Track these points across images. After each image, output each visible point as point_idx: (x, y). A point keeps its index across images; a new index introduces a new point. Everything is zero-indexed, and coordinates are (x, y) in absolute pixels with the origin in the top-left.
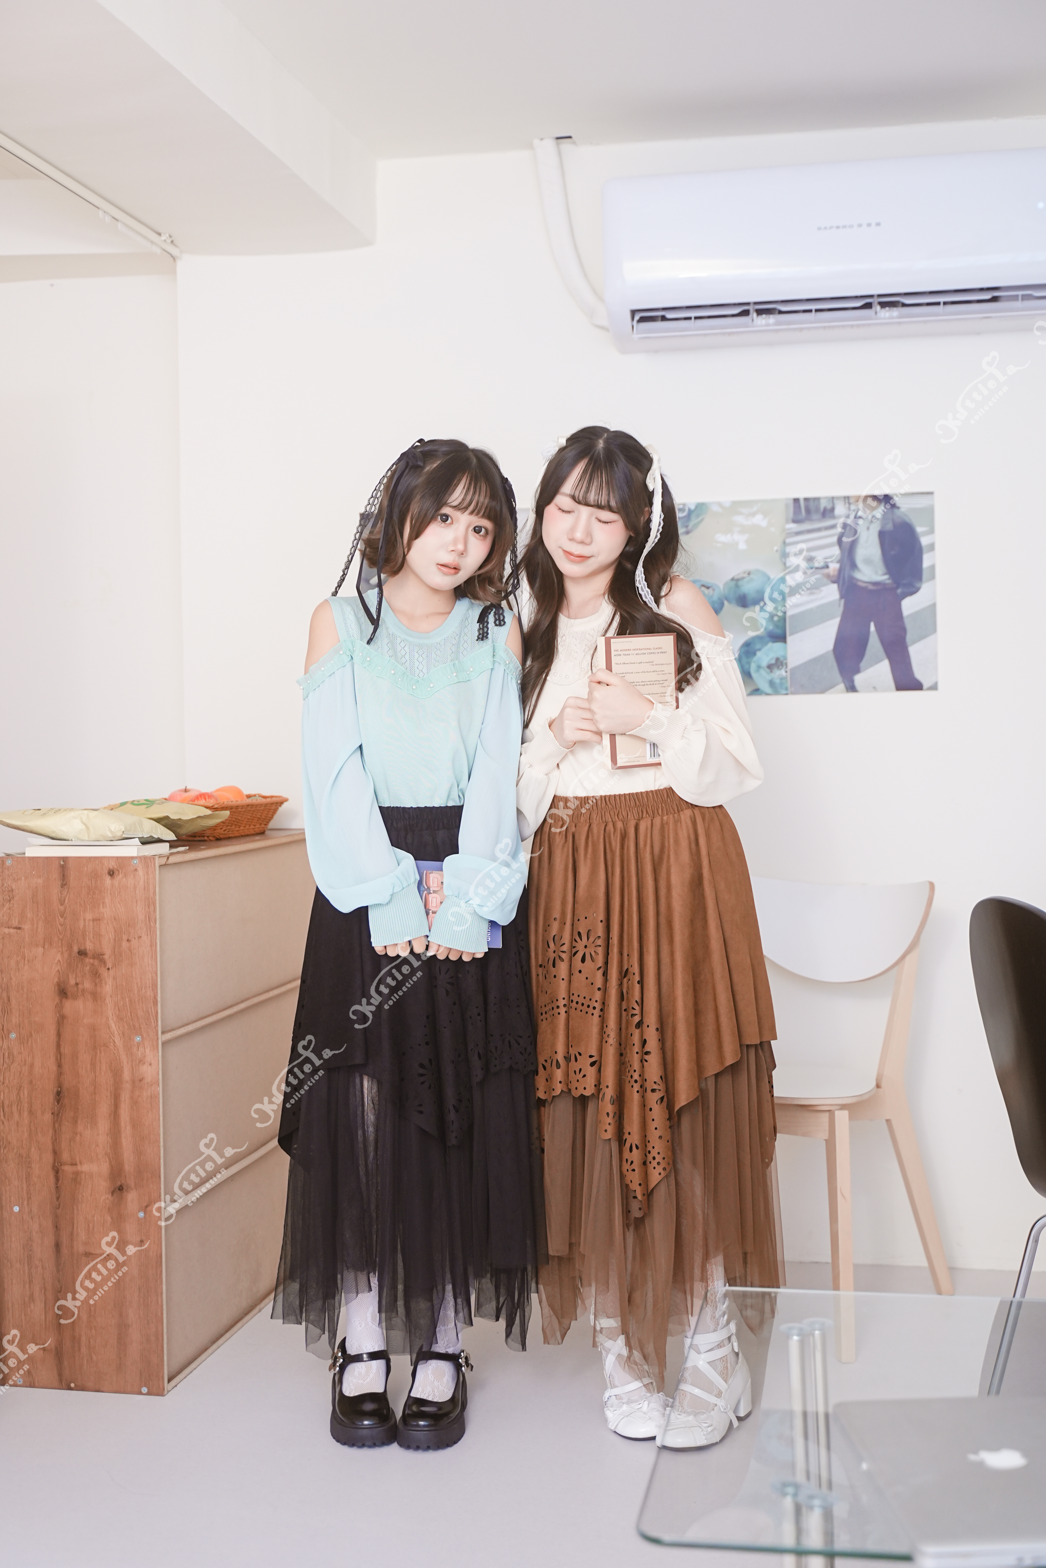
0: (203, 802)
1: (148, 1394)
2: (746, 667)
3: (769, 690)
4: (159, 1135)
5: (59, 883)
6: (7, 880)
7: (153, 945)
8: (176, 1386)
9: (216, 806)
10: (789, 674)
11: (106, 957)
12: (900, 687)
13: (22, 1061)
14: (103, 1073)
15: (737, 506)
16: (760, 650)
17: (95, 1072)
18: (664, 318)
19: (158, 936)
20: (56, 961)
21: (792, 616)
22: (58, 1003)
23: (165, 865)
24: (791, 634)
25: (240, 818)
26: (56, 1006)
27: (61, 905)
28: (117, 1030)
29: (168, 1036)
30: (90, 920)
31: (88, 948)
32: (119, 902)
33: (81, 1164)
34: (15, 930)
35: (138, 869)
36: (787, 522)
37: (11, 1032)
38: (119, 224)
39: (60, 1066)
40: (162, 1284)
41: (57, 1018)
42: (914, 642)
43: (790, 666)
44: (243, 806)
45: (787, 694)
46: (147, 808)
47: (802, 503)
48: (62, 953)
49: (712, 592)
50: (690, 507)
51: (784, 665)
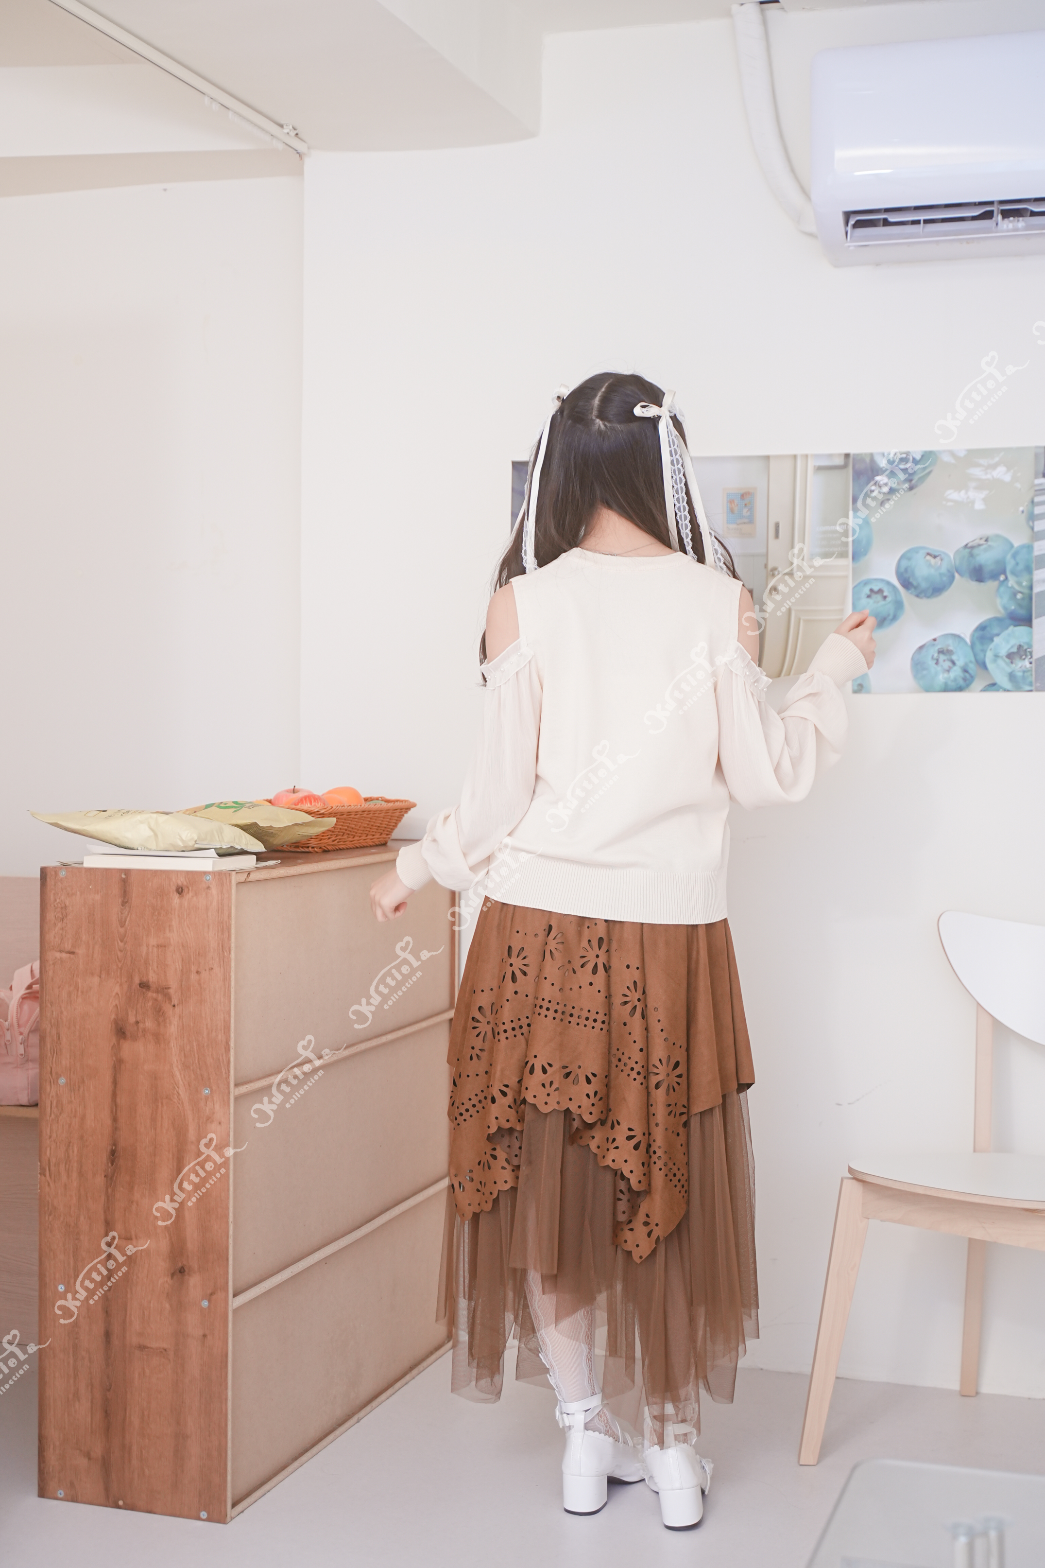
0: (307, 806)
1: (209, 1519)
2: (981, 656)
3: (1006, 683)
4: (228, 1209)
5: (120, 901)
6: (59, 894)
7: (226, 979)
8: (242, 1512)
9: (322, 811)
10: (1033, 665)
11: (171, 991)
13: (72, 1111)
14: (165, 1131)
15: (974, 456)
16: (998, 635)
17: (155, 1129)
18: (886, 223)
19: (233, 969)
20: (114, 994)
21: (1038, 594)
22: (114, 1044)
23: (245, 882)
25: (353, 826)
26: (112, 1047)
27: (122, 927)
28: (182, 1080)
29: (243, 1089)
30: (154, 946)
31: (151, 980)
32: (188, 926)
33: (136, 1238)
34: (68, 955)
35: (210, 886)
36: (1036, 477)
37: (60, 1076)
38: (230, 113)
39: (115, 1120)
40: (226, 1388)
41: (113, 1062)
43: (1035, 656)
44: (356, 813)
45: (1031, 691)
46: (234, 812)
48: (121, 985)
49: (940, 562)
50: (914, 456)
51: (1028, 654)
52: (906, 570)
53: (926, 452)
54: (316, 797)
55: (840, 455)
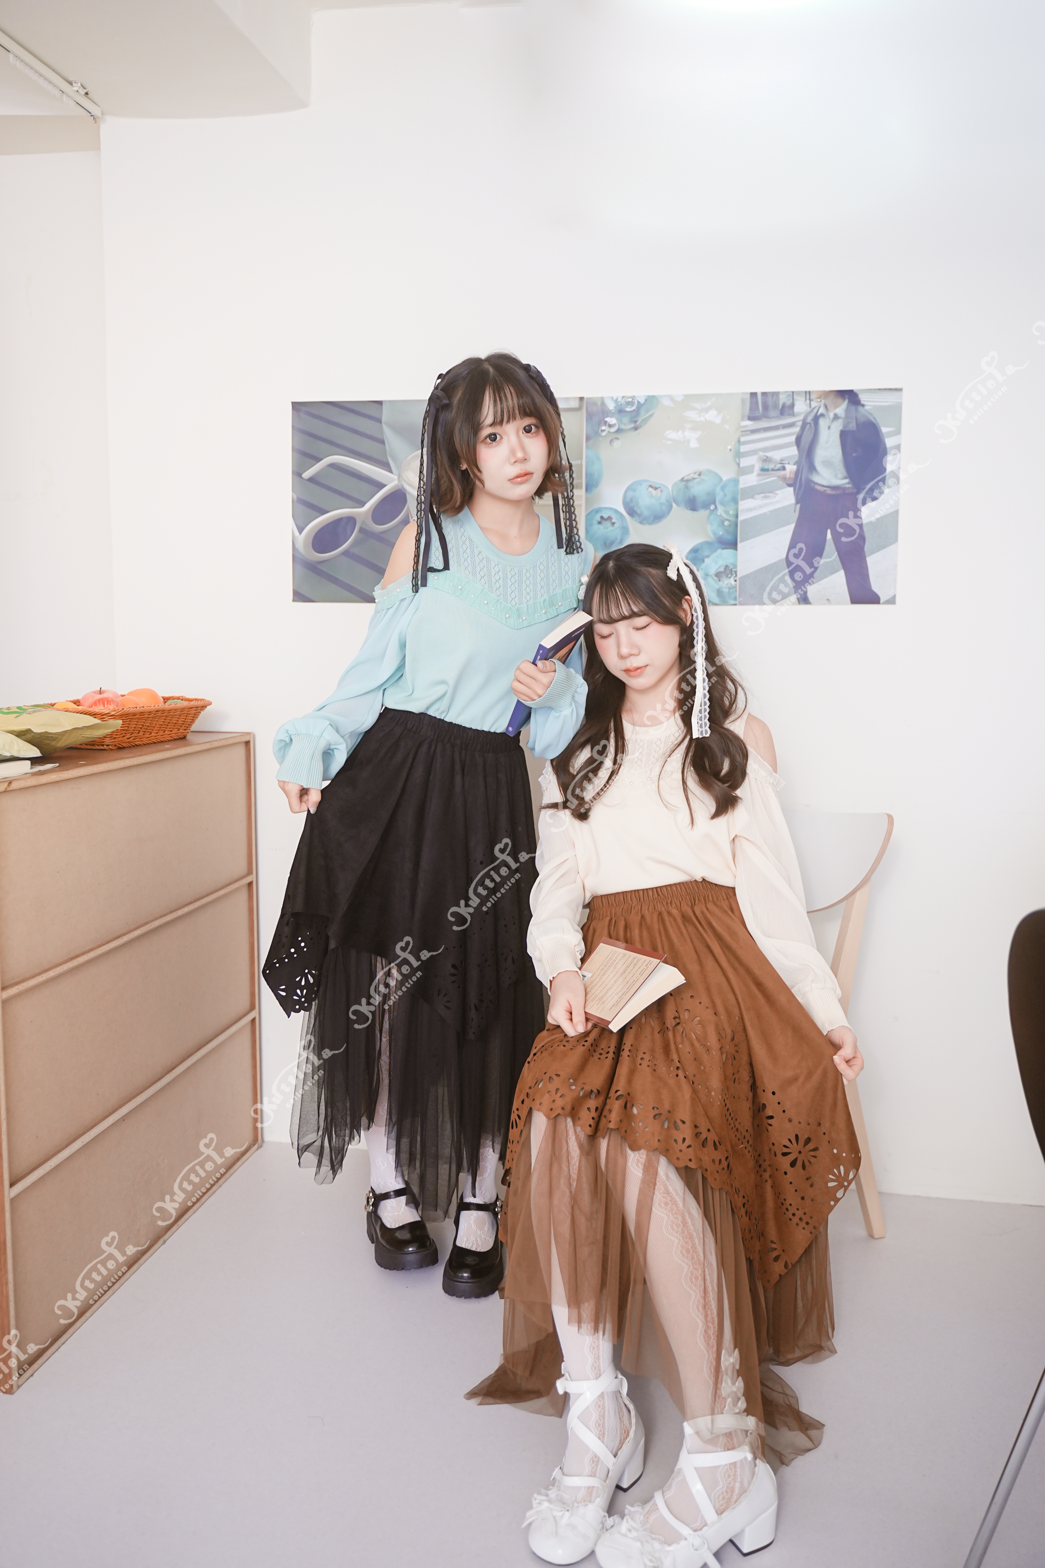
0: (99, 709)
3: (716, 599)
9: (113, 713)
10: (738, 582)
12: (855, 600)
15: (689, 400)
16: (708, 557)
21: (743, 521)
23: (5, 791)
24: (742, 541)
29: (14, 990)
36: (743, 420)
42: (873, 553)
43: (739, 575)
45: (736, 605)
47: (759, 397)
49: (660, 493)
50: (639, 400)
51: (733, 573)
52: (631, 500)
53: (649, 396)
54: (110, 699)
55: (575, 398)
